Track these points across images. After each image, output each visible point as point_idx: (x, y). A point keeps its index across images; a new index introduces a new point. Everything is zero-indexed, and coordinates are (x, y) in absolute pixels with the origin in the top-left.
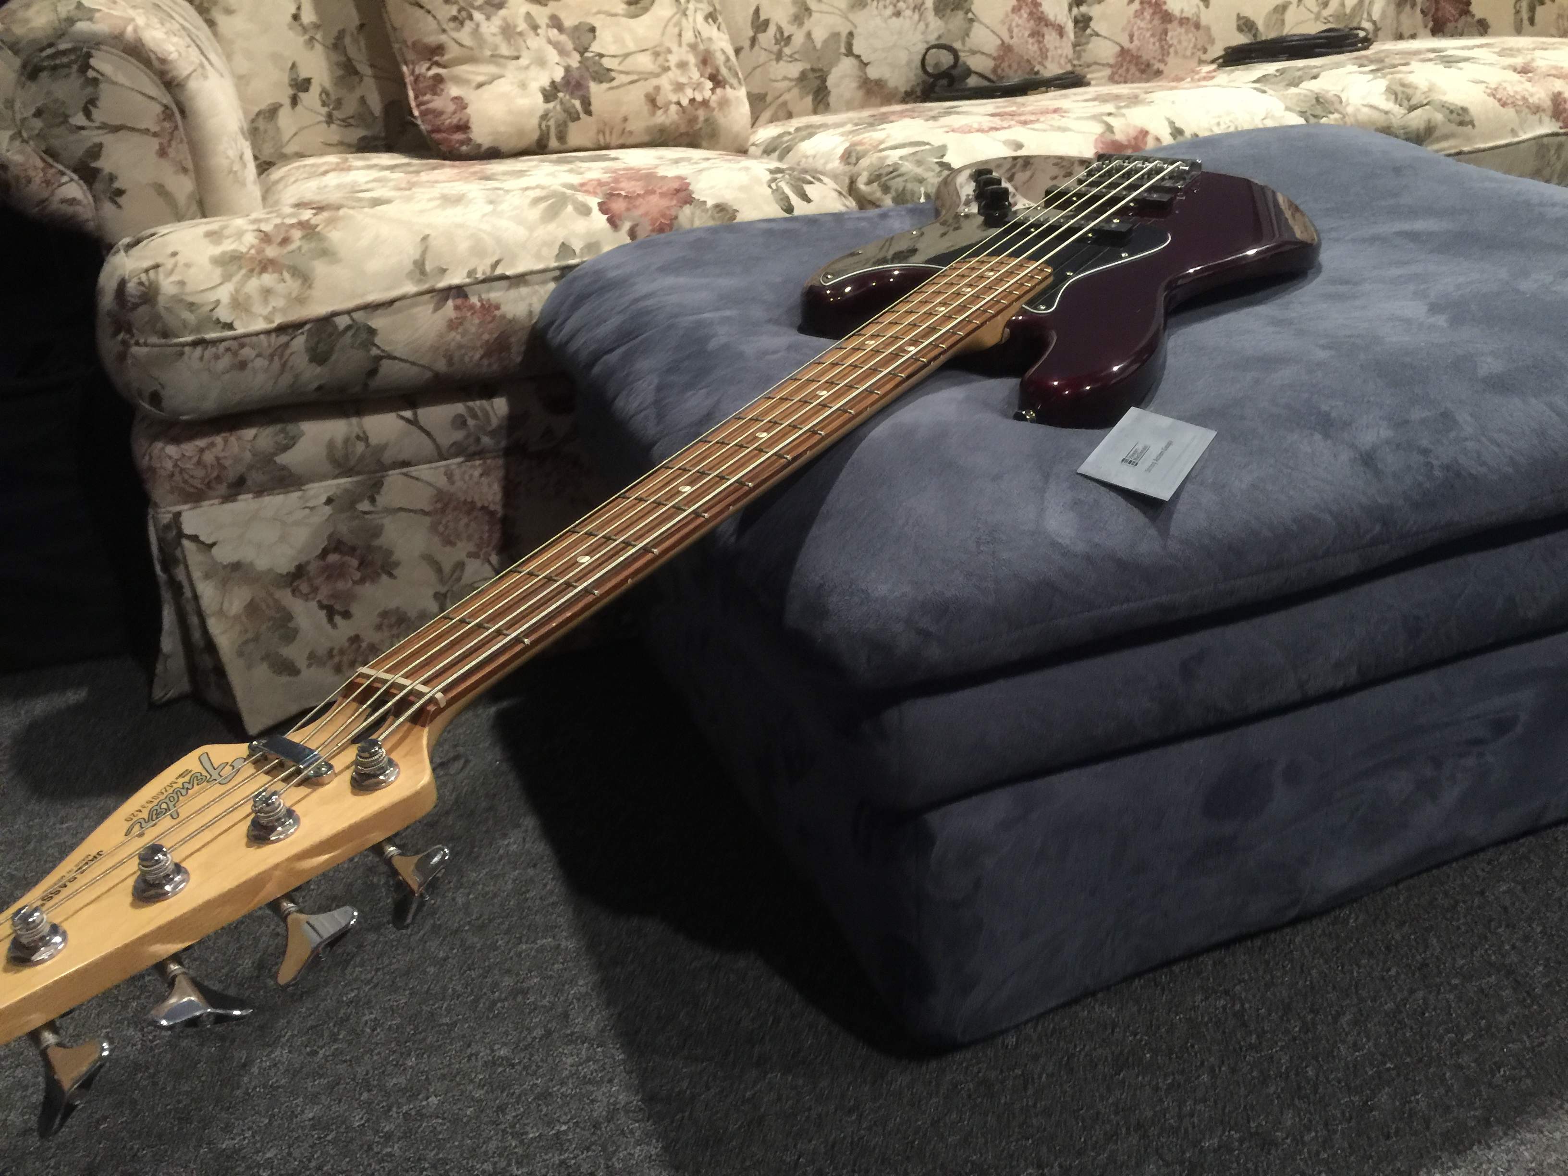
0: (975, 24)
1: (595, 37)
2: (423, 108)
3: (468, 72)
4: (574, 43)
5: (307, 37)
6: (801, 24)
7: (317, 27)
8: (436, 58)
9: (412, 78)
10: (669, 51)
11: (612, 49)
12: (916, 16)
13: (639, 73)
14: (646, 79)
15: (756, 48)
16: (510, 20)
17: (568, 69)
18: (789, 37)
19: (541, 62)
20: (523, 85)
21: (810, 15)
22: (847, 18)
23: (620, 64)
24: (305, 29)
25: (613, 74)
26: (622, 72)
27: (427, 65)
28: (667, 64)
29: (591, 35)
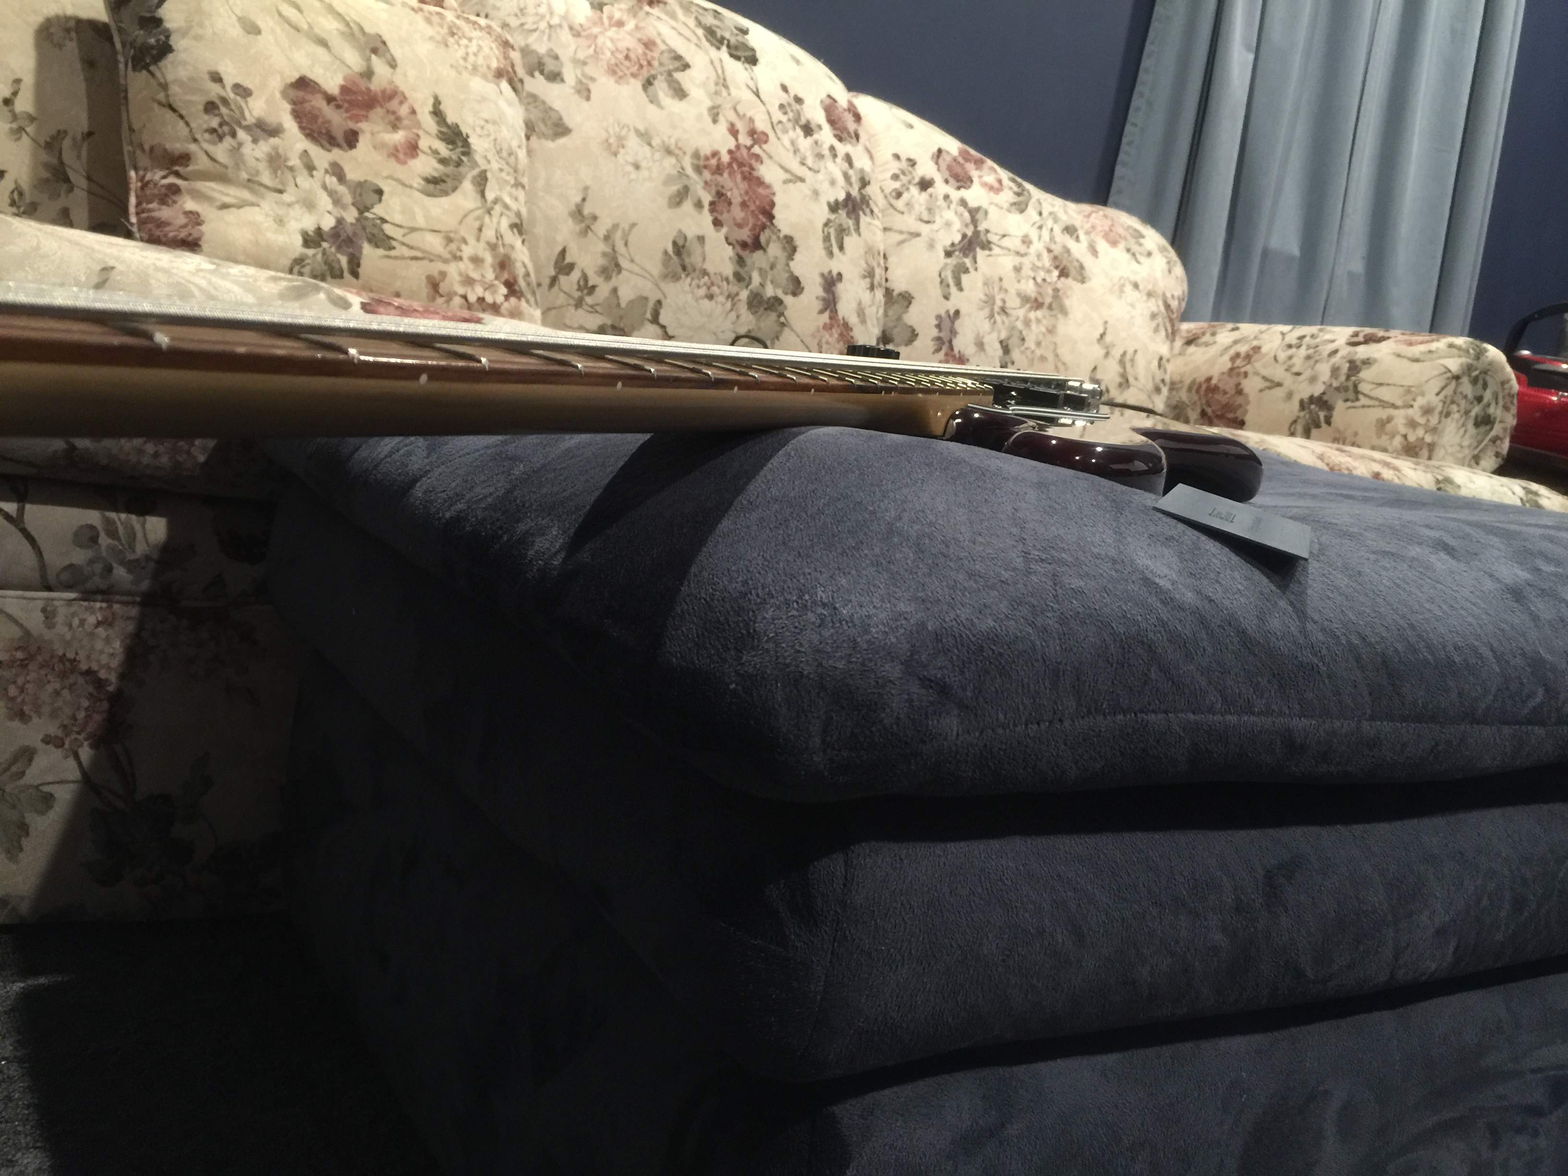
0: (786, 331)
1: (380, 200)
2: (144, 215)
3: (214, 190)
4: (354, 198)
5: (15, 126)
6: (608, 278)
7: (32, 119)
8: (177, 168)
9: (139, 184)
10: (465, 241)
11: (398, 218)
12: (729, 305)
13: (424, 251)
14: (431, 261)
15: (556, 288)
16: (281, 151)
17: (340, 221)
18: (594, 287)
19: (309, 205)
20: (280, 222)
21: (619, 272)
22: (657, 285)
23: (404, 235)
24: (15, 117)
25: (394, 243)
26: (403, 244)
27: (163, 173)
28: (459, 254)
29: (376, 197)
